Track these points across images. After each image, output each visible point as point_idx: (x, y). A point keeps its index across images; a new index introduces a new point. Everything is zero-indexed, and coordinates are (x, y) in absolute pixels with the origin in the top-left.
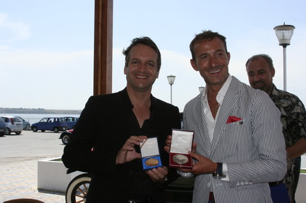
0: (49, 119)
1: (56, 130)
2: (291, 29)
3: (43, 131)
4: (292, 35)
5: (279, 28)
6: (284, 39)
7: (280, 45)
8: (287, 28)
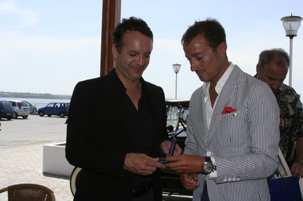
0: (55, 104)
1: (62, 115)
2: (298, 20)
3: (49, 116)
4: (298, 27)
5: (286, 19)
6: (291, 30)
7: (287, 36)
8: (294, 19)
